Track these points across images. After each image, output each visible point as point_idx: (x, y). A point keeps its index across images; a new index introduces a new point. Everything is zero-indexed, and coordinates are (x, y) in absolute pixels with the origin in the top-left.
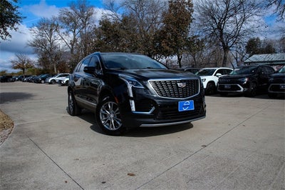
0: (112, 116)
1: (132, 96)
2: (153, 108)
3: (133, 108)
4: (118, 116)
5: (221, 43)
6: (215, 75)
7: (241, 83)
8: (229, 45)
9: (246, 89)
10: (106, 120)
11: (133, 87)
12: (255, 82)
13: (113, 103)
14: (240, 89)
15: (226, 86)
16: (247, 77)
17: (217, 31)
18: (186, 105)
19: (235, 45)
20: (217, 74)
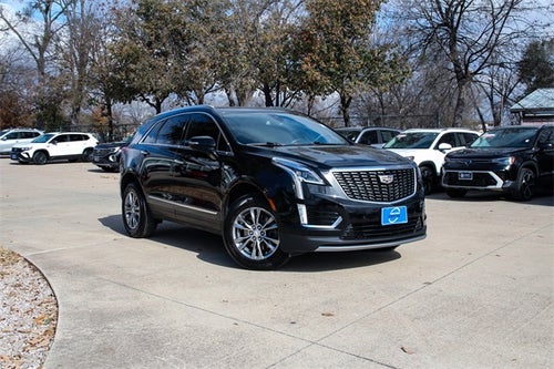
0: (257, 233)
1: (301, 197)
2: (340, 219)
3: (304, 219)
4: (270, 234)
5: (452, 66)
6: (437, 148)
7: (498, 169)
8: (471, 69)
9: (509, 183)
10: (244, 241)
11: (303, 183)
12: (530, 167)
13: (259, 210)
14: (495, 183)
15: (463, 175)
16: (512, 154)
17: (441, 33)
18: (394, 214)
19: (486, 70)
20: (442, 146)
